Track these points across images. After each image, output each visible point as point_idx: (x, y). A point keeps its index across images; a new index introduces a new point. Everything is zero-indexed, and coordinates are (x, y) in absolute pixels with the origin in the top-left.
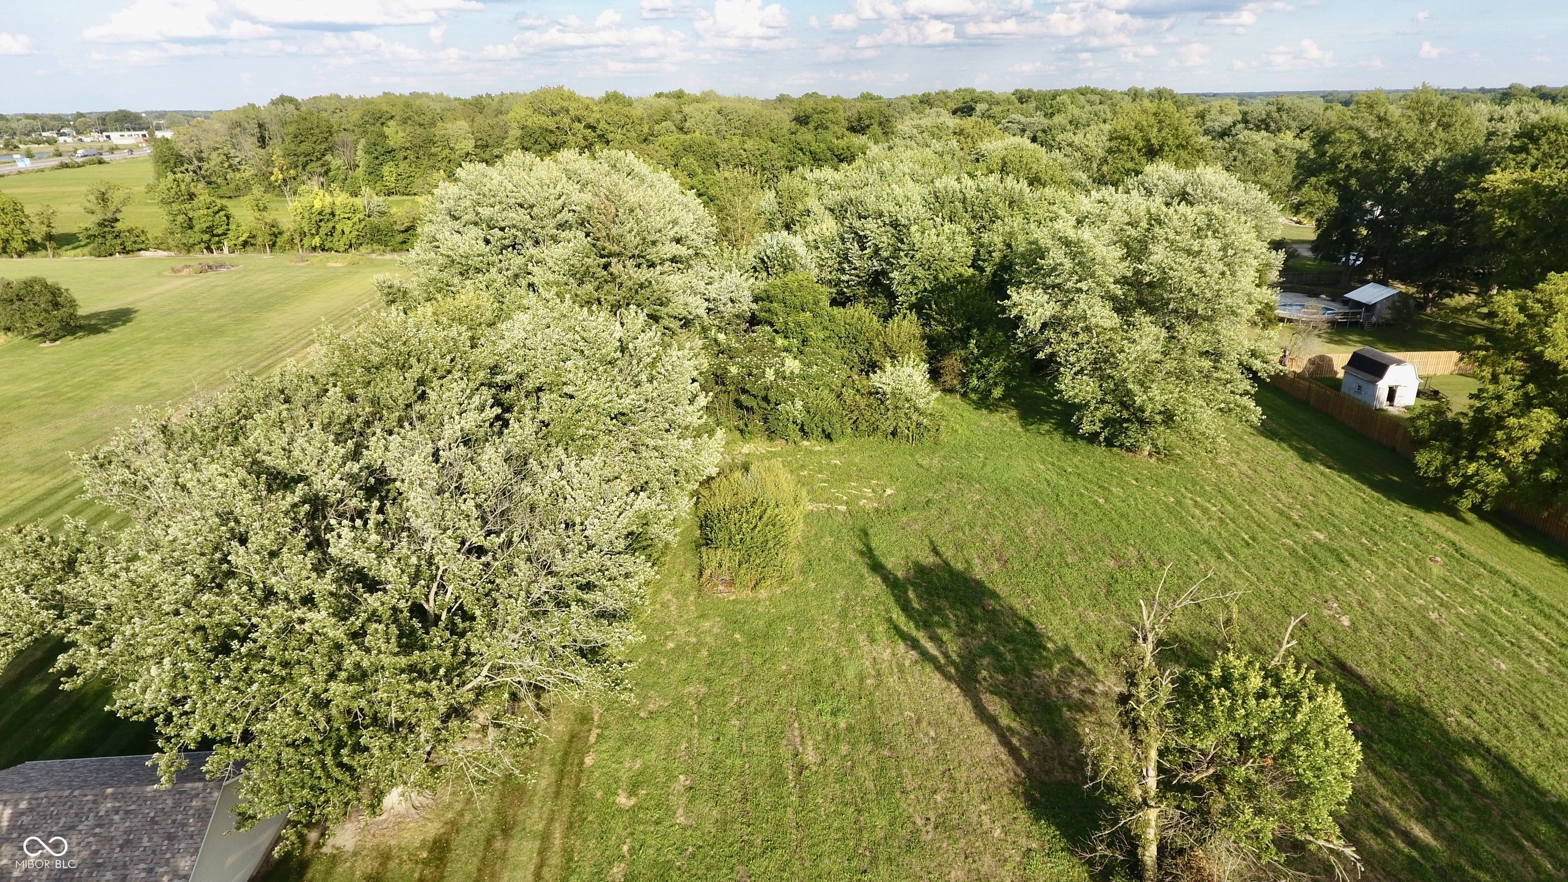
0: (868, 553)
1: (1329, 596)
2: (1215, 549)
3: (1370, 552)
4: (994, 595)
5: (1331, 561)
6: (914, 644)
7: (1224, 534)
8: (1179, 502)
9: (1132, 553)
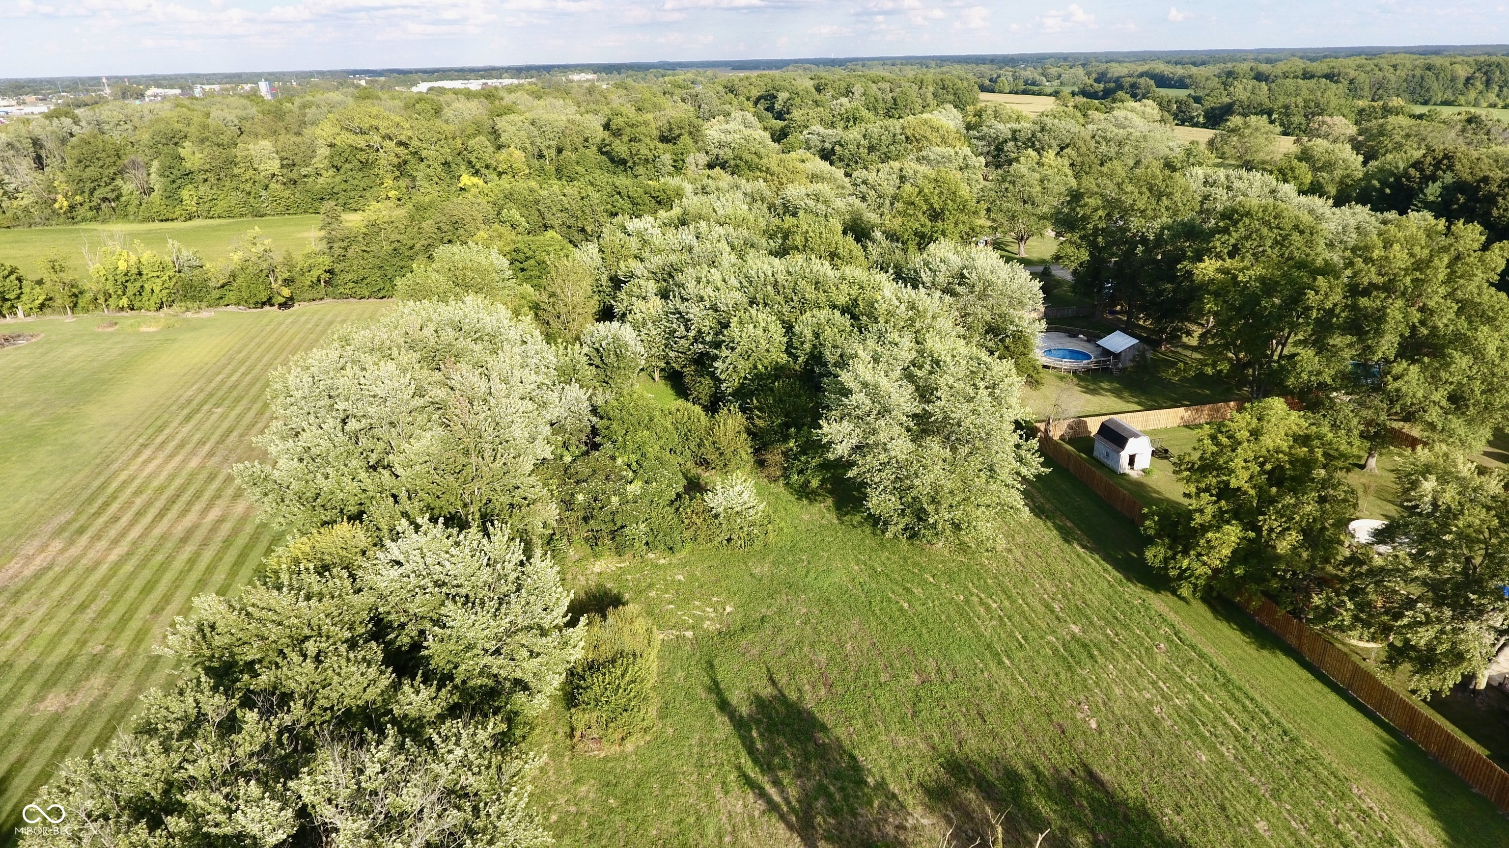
0: (715, 688)
1: (1082, 697)
2: (996, 655)
3: (1113, 643)
4: (824, 728)
5: (1084, 656)
6: (762, 794)
7: (1003, 636)
8: (967, 601)
9: (931, 665)
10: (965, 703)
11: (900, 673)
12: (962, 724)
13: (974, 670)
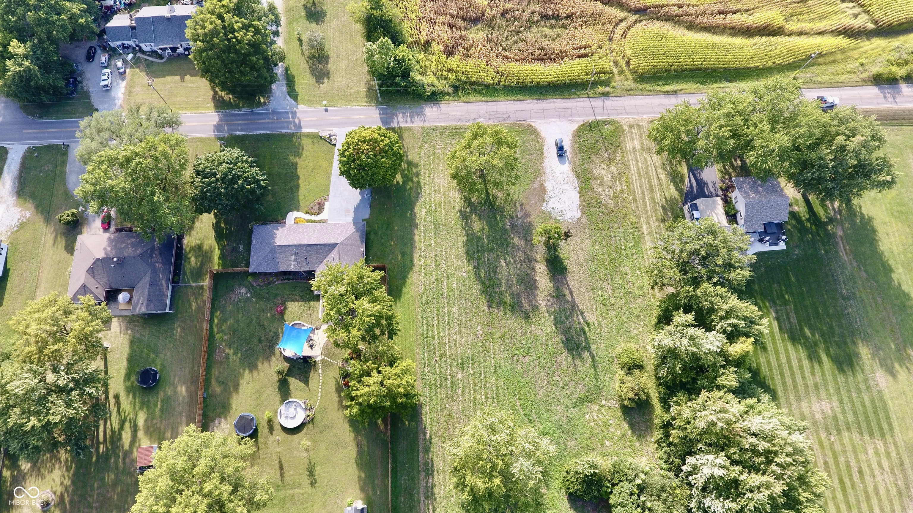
0: (596, 367)
6: (584, 319)
10: (514, 344)
11: (531, 363)
12: (519, 335)
13: (506, 360)
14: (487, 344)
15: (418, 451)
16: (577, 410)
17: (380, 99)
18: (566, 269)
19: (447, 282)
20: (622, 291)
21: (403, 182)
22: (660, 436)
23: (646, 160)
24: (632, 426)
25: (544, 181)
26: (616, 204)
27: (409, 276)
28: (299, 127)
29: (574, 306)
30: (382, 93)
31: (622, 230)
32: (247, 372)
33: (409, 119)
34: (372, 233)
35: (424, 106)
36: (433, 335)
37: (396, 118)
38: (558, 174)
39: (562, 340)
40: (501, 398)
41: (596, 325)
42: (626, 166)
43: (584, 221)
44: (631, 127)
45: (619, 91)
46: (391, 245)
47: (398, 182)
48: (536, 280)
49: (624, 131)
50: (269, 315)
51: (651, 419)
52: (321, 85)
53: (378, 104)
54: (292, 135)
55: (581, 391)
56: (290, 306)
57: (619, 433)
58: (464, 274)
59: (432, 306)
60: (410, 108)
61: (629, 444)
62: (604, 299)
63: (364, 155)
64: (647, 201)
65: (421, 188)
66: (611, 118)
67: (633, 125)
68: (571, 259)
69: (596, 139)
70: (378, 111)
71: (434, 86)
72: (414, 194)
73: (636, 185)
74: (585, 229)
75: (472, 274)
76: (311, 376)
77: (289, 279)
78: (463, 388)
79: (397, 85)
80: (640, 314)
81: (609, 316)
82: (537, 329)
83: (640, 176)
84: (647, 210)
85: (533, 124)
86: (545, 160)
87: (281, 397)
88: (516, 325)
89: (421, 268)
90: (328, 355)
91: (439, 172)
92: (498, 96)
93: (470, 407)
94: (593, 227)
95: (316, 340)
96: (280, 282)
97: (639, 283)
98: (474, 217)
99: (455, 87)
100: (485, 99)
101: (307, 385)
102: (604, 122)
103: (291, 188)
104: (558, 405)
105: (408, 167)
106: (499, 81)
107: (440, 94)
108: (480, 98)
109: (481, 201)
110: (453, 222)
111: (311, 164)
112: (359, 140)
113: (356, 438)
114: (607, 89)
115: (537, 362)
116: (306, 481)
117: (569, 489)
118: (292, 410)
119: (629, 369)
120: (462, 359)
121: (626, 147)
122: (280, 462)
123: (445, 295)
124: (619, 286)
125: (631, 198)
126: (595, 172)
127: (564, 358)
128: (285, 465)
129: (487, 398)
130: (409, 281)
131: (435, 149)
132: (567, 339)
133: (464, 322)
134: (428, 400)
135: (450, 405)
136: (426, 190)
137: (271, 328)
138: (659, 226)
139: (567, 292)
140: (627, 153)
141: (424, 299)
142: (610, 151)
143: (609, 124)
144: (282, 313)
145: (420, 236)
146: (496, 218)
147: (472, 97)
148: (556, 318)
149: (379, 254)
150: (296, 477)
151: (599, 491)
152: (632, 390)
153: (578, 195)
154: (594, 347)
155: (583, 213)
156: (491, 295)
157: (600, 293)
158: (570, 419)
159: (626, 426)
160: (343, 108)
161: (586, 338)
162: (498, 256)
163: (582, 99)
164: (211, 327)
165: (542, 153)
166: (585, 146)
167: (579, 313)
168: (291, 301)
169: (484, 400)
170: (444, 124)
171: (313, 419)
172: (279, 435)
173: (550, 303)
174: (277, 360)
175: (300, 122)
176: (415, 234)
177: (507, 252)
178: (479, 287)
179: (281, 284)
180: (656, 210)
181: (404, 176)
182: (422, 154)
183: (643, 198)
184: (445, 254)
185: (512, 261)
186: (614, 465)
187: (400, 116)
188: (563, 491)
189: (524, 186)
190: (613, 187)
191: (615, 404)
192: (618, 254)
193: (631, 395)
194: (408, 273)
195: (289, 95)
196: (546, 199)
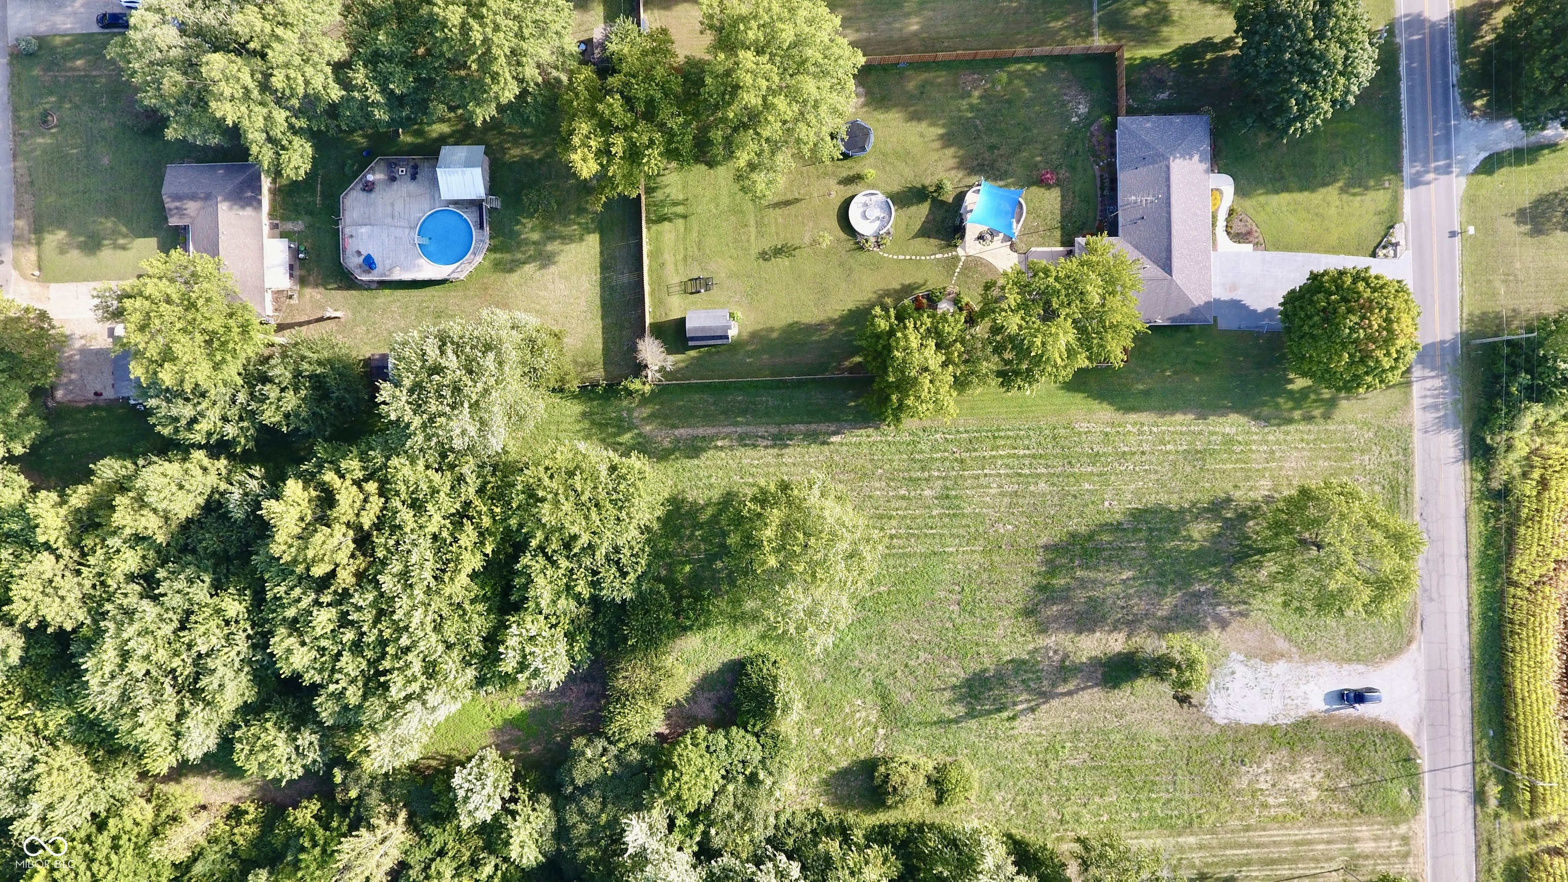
5: (955, 502)
10: (980, 587)
11: (947, 615)
12: (995, 595)
13: (954, 572)
14: (981, 542)
15: (810, 423)
16: (870, 685)
17: (1478, 341)
18: (1114, 687)
19: (1092, 474)
20: (1072, 785)
21: (1291, 392)
22: (828, 819)
23: (1331, 859)
24: (843, 774)
25: (1290, 659)
26: (1239, 792)
27: (1105, 405)
28: (1415, 182)
29: (1046, 696)
30: (1493, 348)
31: (1187, 797)
32: (941, 131)
33: (1429, 401)
34: (1188, 335)
35: (1460, 431)
36: (998, 447)
37: (1433, 374)
38: (1303, 688)
39: (986, 670)
40: (891, 562)
41: (1011, 732)
42: (1318, 820)
43: (1207, 728)
44: (1405, 840)
45: (1487, 825)
46: (1163, 371)
47: (1291, 381)
48: (1094, 632)
49: (1396, 824)
50: (1039, 159)
51: (854, 807)
52: (1513, 220)
53: (1466, 339)
54: (1397, 169)
55: (900, 695)
56: (1053, 195)
57: (833, 752)
58: (1107, 504)
59: (1050, 446)
60: (1455, 402)
61: (816, 766)
62: (1057, 752)
63: (1357, 320)
64: (1245, 851)
65: (1279, 425)
66: (1426, 803)
67: (1407, 844)
68: (1133, 698)
69: (1380, 769)
70: (1449, 337)
71: (1506, 452)
72: (1266, 411)
73: (1276, 834)
74: (1190, 729)
75: (1107, 518)
76: (931, 240)
77: (1102, 189)
78: (909, 499)
79: (1514, 374)
80: (1030, 812)
81: (1027, 756)
82: (1005, 628)
83: (1297, 843)
84: (1225, 848)
85: (1414, 646)
86: (1334, 664)
87: (898, 193)
88: (1014, 592)
89: (1119, 425)
90: (964, 267)
91: (1311, 459)
92: (1480, 580)
93: (877, 509)
94: (1194, 744)
95: (993, 245)
96: (1098, 174)
97: (1086, 817)
98: (1215, 527)
99: (1503, 494)
100: (1474, 554)
101: (916, 236)
102: (1417, 788)
103: (1283, 178)
104: (879, 655)
105: (1322, 400)
106: (1515, 584)
107: (1488, 463)
108: (1477, 543)
109: (1249, 538)
110: (1207, 485)
111: (1333, 211)
112: (1390, 310)
113: (832, 321)
114: (1493, 803)
115: (949, 625)
116: (767, 244)
117: (752, 663)
118: (876, 212)
119: (936, 782)
120: (956, 497)
121: (1360, 824)
122: (797, 201)
123: (1069, 470)
124: (1080, 779)
125: (1252, 822)
126: (1306, 759)
127: (957, 673)
128: (791, 209)
129: (892, 537)
130: (1095, 405)
131: (1362, 452)
132: (987, 678)
133: (1021, 501)
134: (889, 438)
135: (882, 475)
136: (1275, 434)
137: (1014, 166)
138: (1193, 866)
139: (1071, 686)
140: (1346, 825)
141: (1062, 431)
142: (1351, 793)
143: (1413, 797)
144: (1041, 182)
145: (1182, 424)
146: (1215, 565)
147: (1478, 526)
148: (1024, 662)
149: (1148, 349)
150: (773, 229)
151: (748, 712)
152: (904, 784)
153: (1259, 722)
154: (973, 724)
155: (1223, 729)
156: (1068, 551)
157: (1068, 744)
158: (856, 673)
159: (844, 764)
160: (1458, 267)
161: (989, 712)
162: (1141, 565)
163: (1469, 749)
164: (1018, 60)
165: (1349, 661)
166: (1364, 746)
167: (1033, 704)
168: (1063, 196)
169: (888, 532)
170: (1417, 470)
171: (861, 248)
172: (838, 194)
173: (1051, 654)
174: (959, 181)
175: (1428, 183)
176: (1185, 414)
177: (1147, 583)
178: (1083, 529)
179: (1094, 176)
180: (1226, 866)
181: (1304, 393)
182: (1351, 427)
183: (1250, 845)
184: (1146, 470)
185: (1131, 591)
186: (786, 740)
187: (1438, 383)
188: (748, 653)
189: (1279, 621)
190: (1275, 790)
191: (879, 749)
192: (1140, 784)
193: (895, 780)
194: (1110, 404)
195: (1490, 157)
196: (1252, 662)
